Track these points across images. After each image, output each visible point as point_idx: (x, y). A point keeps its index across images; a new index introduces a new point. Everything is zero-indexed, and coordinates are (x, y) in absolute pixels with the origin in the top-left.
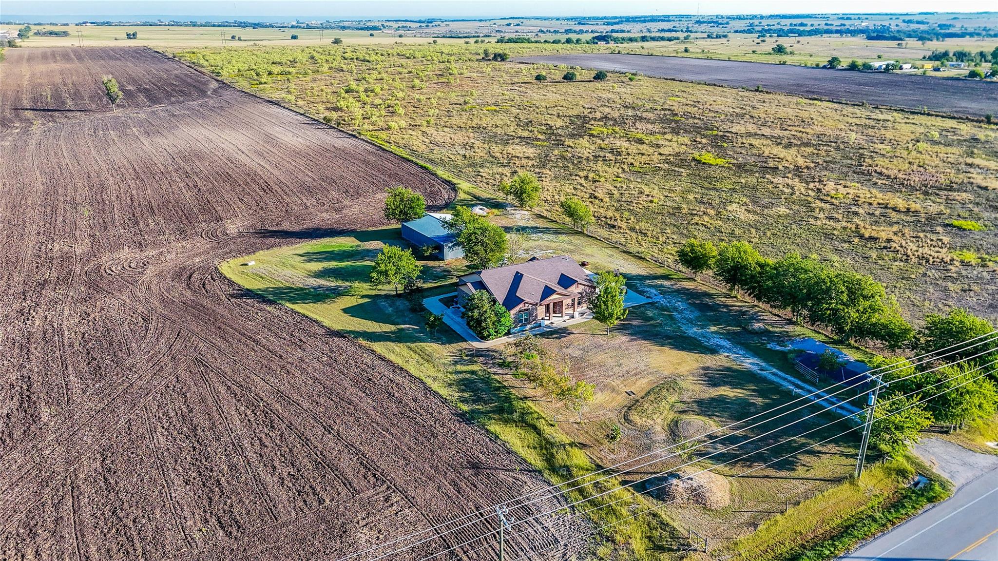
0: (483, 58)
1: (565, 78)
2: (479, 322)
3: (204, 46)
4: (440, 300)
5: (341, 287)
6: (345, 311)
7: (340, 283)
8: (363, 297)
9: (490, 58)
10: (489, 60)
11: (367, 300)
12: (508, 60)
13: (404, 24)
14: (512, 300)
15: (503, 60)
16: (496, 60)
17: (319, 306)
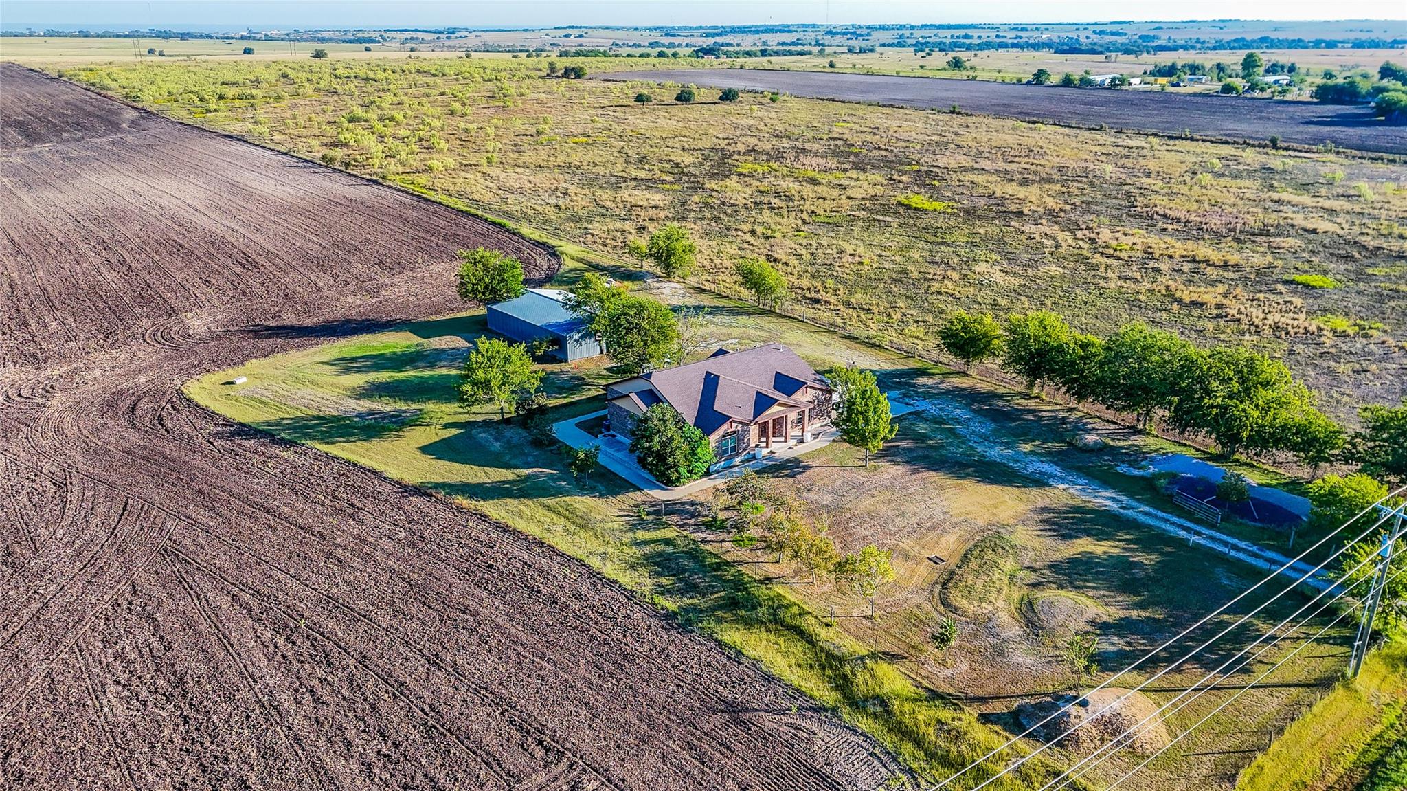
0: (548, 75)
1: (678, 98)
2: (661, 457)
3: (107, 62)
4: (578, 425)
5: (405, 411)
6: (425, 450)
7: (401, 406)
8: (446, 426)
9: (559, 74)
10: (558, 77)
11: (454, 432)
12: (586, 77)
13: (413, 35)
14: (709, 418)
15: (578, 76)
16: (568, 77)
17: (375, 444)
